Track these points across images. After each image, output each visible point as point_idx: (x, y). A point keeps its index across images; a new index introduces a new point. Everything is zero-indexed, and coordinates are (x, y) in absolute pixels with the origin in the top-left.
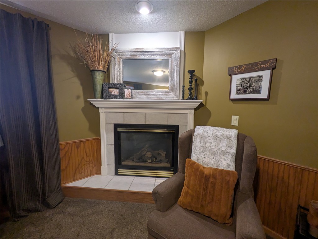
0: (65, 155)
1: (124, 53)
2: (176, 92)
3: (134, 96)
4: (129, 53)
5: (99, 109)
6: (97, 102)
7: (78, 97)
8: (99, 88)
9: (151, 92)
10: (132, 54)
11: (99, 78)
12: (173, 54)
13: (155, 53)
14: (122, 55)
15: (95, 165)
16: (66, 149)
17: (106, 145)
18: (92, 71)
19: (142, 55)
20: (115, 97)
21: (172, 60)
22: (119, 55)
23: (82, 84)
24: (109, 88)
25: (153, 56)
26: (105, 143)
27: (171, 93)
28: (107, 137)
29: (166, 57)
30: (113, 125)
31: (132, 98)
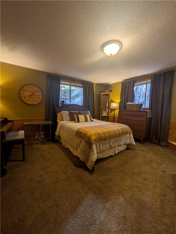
0: (172, 128)
16: (173, 125)
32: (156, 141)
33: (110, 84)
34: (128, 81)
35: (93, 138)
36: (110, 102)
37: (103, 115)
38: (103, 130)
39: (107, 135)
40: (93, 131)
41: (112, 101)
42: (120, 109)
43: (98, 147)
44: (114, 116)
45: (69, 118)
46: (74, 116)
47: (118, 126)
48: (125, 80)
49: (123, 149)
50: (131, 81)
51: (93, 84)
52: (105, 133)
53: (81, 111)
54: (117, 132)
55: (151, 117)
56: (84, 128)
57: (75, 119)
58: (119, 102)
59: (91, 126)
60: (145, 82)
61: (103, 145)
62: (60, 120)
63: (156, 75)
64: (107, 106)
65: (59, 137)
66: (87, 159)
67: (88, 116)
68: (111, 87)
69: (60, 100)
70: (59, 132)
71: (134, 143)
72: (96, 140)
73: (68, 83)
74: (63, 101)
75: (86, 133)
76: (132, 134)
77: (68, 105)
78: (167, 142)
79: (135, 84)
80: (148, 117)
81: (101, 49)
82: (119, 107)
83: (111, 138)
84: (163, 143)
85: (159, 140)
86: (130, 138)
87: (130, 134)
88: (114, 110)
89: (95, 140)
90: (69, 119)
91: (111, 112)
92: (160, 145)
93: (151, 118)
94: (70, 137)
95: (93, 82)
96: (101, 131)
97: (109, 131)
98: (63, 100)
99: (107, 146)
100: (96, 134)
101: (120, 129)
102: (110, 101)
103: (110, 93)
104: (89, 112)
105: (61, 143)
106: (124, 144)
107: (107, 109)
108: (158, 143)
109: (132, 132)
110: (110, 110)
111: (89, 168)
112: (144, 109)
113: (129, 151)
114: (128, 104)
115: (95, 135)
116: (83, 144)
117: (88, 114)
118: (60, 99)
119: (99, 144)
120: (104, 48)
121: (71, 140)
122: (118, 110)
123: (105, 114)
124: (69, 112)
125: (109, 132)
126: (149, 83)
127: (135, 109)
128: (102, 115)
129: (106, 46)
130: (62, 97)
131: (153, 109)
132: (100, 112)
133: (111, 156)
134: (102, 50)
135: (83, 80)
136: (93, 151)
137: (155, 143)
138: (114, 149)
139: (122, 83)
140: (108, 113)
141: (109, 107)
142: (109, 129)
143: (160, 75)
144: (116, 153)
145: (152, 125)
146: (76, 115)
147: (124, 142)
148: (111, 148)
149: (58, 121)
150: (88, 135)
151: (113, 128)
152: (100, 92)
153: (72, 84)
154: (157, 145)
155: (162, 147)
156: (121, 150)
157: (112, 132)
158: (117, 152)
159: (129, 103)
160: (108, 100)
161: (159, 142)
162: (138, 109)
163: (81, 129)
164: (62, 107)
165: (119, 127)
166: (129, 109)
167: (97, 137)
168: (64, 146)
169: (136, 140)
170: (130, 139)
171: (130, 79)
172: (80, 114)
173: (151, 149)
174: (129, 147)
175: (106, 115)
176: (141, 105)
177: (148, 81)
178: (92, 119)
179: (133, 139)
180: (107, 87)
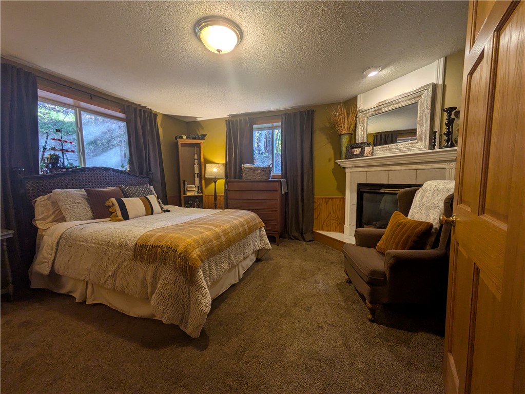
0: (317, 207)
1: (368, 111)
2: (425, 141)
3: (375, 153)
4: (373, 110)
5: (346, 169)
6: (343, 163)
7: (330, 160)
8: (344, 150)
9: (394, 146)
10: (376, 109)
11: (345, 141)
12: (422, 94)
13: (399, 100)
14: (366, 113)
15: (340, 223)
16: (319, 202)
17: (349, 204)
18: (339, 135)
19: (385, 107)
20: (357, 156)
21: (421, 103)
22: (364, 114)
23: (333, 149)
24: (352, 148)
25: (397, 105)
26: (349, 203)
27: (418, 144)
28: (351, 197)
29: (414, 101)
30: (356, 185)
31: (372, 155)
32: (296, 234)
33: (199, 119)
34: (241, 120)
35: (195, 253)
36: (203, 163)
37: (188, 194)
38: (211, 229)
39: (223, 239)
40: (191, 237)
41: (208, 161)
42: (227, 179)
43: (208, 273)
44: (215, 196)
45: (88, 209)
46: (108, 203)
47: (237, 216)
48: (233, 116)
49: (251, 263)
50: (245, 120)
51: (156, 115)
52: (218, 237)
53: (127, 188)
54: (241, 230)
55: (286, 191)
56: (160, 234)
57: (110, 210)
58: (224, 162)
59: (177, 226)
60: (270, 125)
61: (216, 266)
62: (50, 219)
63: (288, 114)
64: (197, 171)
65: (54, 276)
66: (183, 314)
67: (153, 199)
68: (203, 128)
69: (41, 153)
70: (54, 260)
71: (269, 246)
72: (203, 258)
73: (70, 101)
74: (52, 156)
75: (173, 247)
76: (263, 229)
77: (75, 171)
78: (313, 232)
79: (254, 127)
80: (283, 193)
81: (194, 30)
82: (224, 175)
83: (231, 245)
84: (308, 236)
85: (302, 231)
86: (261, 237)
87: (260, 228)
88: (215, 180)
89: (200, 257)
90: (90, 214)
91: (207, 185)
92: (304, 240)
93: (286, 194)
94: (112, 268)
95: (155, 109)
96: (208, 233)
97: (226, 230)
98: (53, 152)
99: (226, 266)
100: (201, 243)
101: (244, 222)
102: (202, 160)
103: (202, 141)
104: (152, 187)
105: (68, 296)
106: (253, 253)
107: (197, 179)
108: (300, 238)
109: (264, 225)
110: (203, 182)
111: (193, 336)
112: (274, 177)
113: (261, 264)
114: (246, 168)
115: (199, 246)
116: (167, 276)
117: (152, 193)
118: (41, 149)
119: (209, 266)
120: (201, 29)
121: (114, 275)
122: (223, 181)
123: (192, 191)
124: (86, 191)
125: (226, 233)
126: (276, 127)
127: (258, 178)
128: (184, 194)
129: (206, 26)
130: (46, 142)
131: (288, 177)
132: (179, 186)
133: (233, 286)
134: (195, 33)
135: (122, 100)
136: (199, 287)
137: (297, 239)
138: (237, 268)
139: (226, 121)
140: (200, 188)
141: (201, 176)
142: (224, 224)
143: (295, 114)
144: (241, 277)
145: (290, 205)
146: (113, 200)
147: (252, 247)
148: (232, 266)
149: (39, 224)
150: (181, 249)
151: (230, 221)
152: (176, 138)
153: (83, 104)
154: (300, 240)
155: (308, 243)
156: (248, 268)
157: (231, 231)
158: (242, 272)
159: (247, 165)
160: (196, 157)
161: (302, 235)
162: (264, 178)
163: (152, 236)
164: (50, 176)
165: (241, 217)
166: (249, 178)
167: (204, 249)
168: (85, 302)
169: (272, 239)
170: (260, 239)
171: (243, 115)
172: (127, 196)
173: (295, 250)
174: (260, 257)
175: (196, 194)
176: (269, 169)
177: (275, 124)
178: (166, 207)
179: (266, 239)
180: (190, 126)
